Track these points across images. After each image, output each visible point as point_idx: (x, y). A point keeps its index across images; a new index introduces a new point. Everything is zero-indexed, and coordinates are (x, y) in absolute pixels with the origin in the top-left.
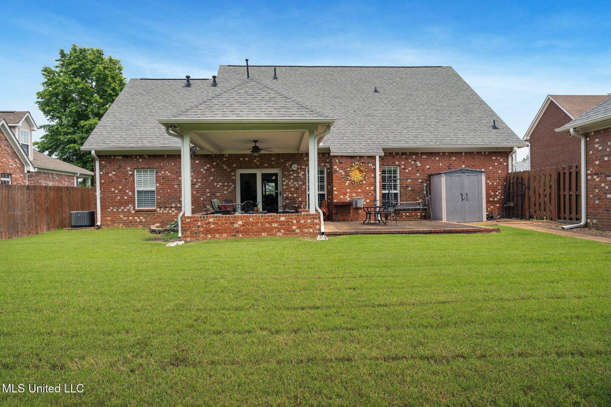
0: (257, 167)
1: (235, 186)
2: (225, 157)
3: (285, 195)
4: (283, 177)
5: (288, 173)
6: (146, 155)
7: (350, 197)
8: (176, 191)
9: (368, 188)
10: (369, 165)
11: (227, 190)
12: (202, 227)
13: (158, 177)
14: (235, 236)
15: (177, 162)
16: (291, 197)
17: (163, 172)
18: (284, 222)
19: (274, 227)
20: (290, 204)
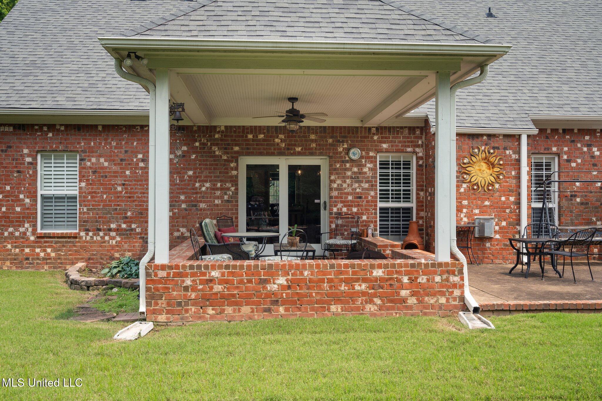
0: (281, 153)
1: (237, 189)
2: (219, 132)
3: (335, 210)
4: (331, 174)
5: (341, 166)
6: (61, 125)
7: (468, 215)
8: (118, 197)
9: (503, 199)
10: (507, 152)
11: (221, 197)
12: (194, 289)
13: (84, 168)
14: (269, 310)
15: (123, 140)
16: (346, 214)
17: (94, 160)
18: (382, 279)
19: (358, 292)
20: (345, 228)
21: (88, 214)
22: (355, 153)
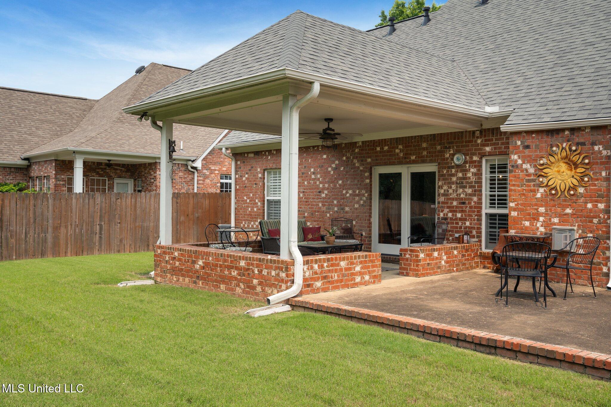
0: (400, 162)
1: (370, 195)
2: (358, 147)
3: (442, 215)
4: (439, 180)
5: (448, 171)
7: (546, 224)
8: (301, 202)
9: (589, 206)
10: (596, 148)
11: (358, 202)
12: (169, 263)
14: (196, 282)
16: (451, 219)
18: (244, 269)
19: (233, 277)
20: (450, 233)
22: (458, 159)
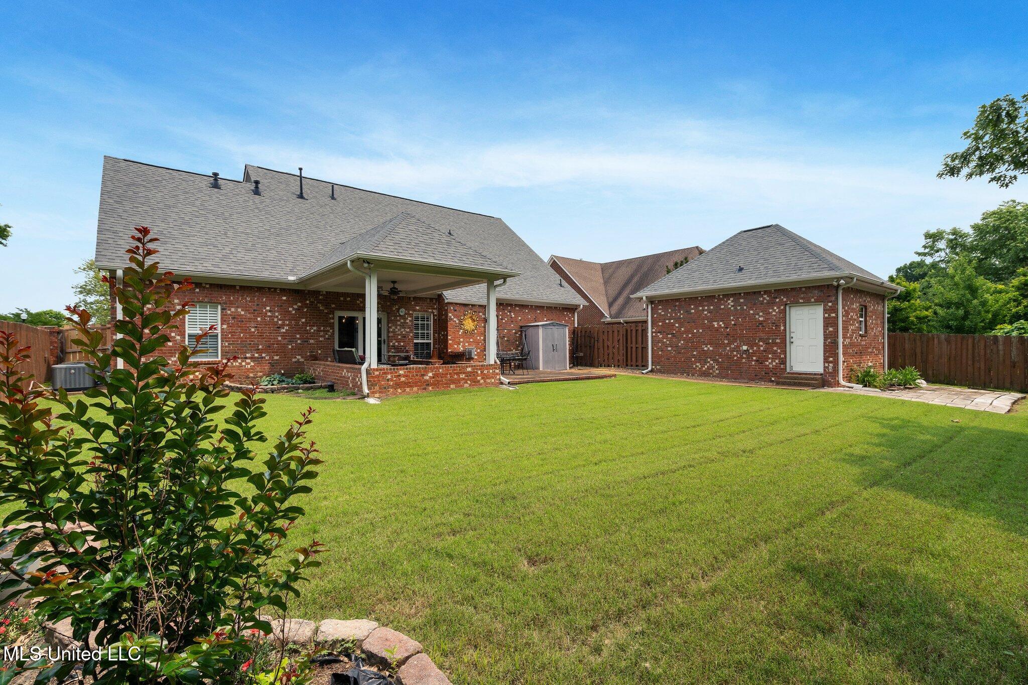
0: (360, 310)
1: (333, 331)
2: (322, 295)
3: (391, 344)
4: (388, 323)
5: (395, 318)
6: (206, 284)
7: (463, 346)
10: (480, 314)
11: (323, 336)
13: (225, 315)
14: (425, 389)
15: (255, 296)
17: (233, 310)
18: (471, 372)
21: (229, 347)
22: (402, 312)
